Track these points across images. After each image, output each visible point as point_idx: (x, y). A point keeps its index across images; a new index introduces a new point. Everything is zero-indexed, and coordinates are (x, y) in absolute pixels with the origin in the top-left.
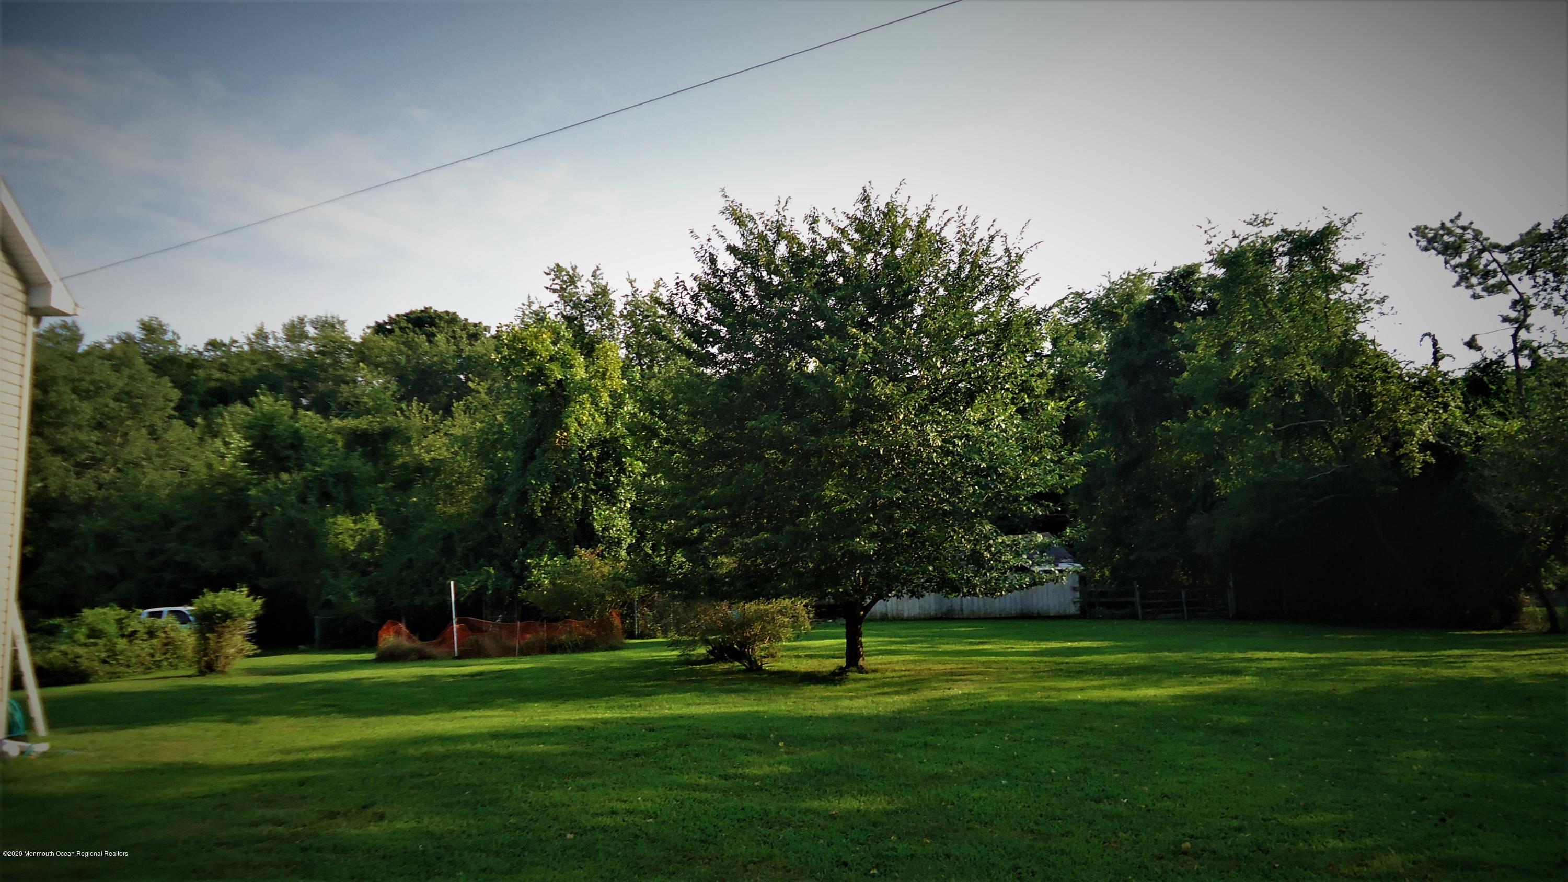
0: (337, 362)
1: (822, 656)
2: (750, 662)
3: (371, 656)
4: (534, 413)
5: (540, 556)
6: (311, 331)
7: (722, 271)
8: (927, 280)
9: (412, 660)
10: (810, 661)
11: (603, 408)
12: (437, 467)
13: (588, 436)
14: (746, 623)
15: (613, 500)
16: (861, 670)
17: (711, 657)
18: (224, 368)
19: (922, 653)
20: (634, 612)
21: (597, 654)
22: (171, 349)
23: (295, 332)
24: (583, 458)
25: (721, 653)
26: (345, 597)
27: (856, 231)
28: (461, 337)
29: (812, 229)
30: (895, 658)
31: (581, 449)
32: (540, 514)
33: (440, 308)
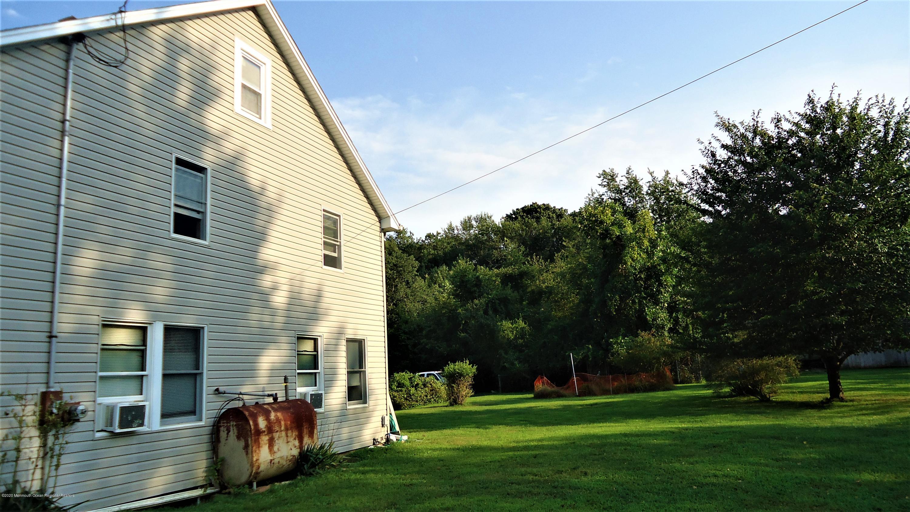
0: (490, 238)
1: (810, 392)
2: (761, 396)
3: (532, 396)
4: (605, 256)
5: (617, 337)
6: (474, 223)
7: (719, 160)
8: (863, 146)
9: (554, 398)
10: (802, 395)
11: (644, 249)
12: (550, 291)
13: (638, 266)
14: (755, 372)
15: (657, 302)
16: (842, 400)
17: (734, 394)
18: (435, 247)
19: (885, 389)
20: (676, 368)
21: (659, 393)
22: (410, 241)
23: (467, 225)
24: (636, 279)
25: (739, 391)
26: (513, 364)
27: (807, 122)
28: (553, 217)
29: (777, 126)
30: (864, 393)
31: (635, 274)
32: (614, 313)
33: (540, 203)
